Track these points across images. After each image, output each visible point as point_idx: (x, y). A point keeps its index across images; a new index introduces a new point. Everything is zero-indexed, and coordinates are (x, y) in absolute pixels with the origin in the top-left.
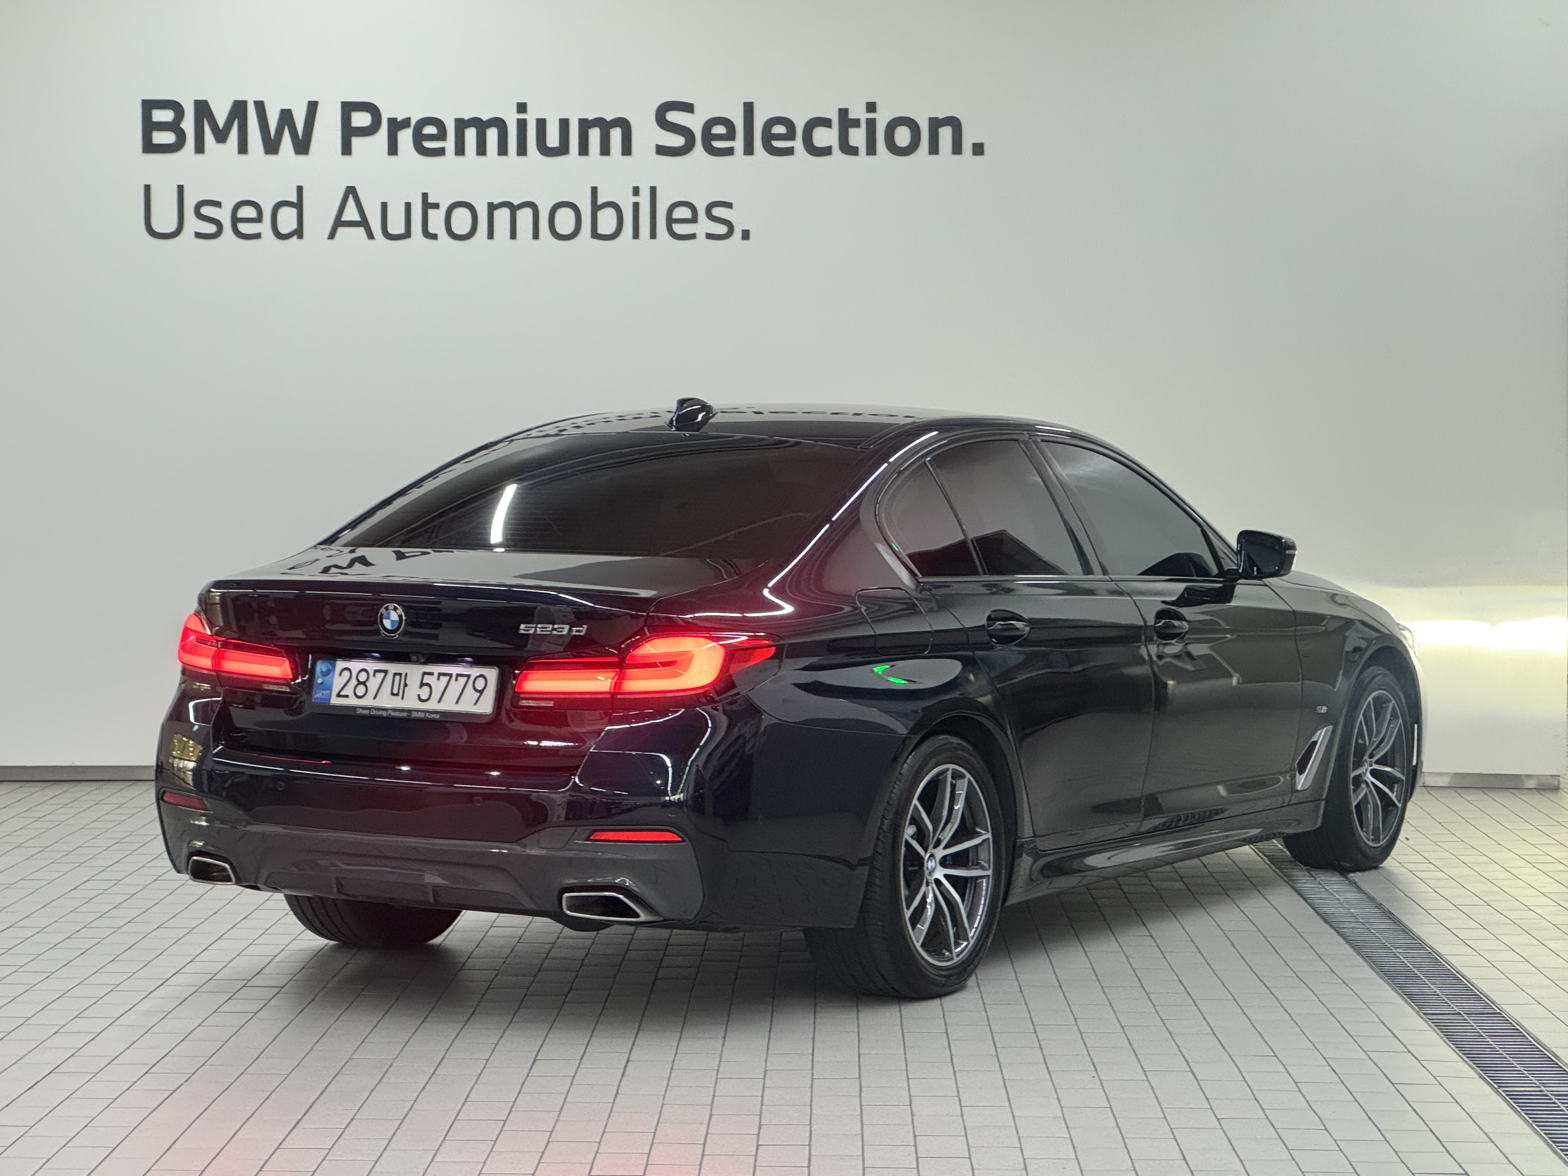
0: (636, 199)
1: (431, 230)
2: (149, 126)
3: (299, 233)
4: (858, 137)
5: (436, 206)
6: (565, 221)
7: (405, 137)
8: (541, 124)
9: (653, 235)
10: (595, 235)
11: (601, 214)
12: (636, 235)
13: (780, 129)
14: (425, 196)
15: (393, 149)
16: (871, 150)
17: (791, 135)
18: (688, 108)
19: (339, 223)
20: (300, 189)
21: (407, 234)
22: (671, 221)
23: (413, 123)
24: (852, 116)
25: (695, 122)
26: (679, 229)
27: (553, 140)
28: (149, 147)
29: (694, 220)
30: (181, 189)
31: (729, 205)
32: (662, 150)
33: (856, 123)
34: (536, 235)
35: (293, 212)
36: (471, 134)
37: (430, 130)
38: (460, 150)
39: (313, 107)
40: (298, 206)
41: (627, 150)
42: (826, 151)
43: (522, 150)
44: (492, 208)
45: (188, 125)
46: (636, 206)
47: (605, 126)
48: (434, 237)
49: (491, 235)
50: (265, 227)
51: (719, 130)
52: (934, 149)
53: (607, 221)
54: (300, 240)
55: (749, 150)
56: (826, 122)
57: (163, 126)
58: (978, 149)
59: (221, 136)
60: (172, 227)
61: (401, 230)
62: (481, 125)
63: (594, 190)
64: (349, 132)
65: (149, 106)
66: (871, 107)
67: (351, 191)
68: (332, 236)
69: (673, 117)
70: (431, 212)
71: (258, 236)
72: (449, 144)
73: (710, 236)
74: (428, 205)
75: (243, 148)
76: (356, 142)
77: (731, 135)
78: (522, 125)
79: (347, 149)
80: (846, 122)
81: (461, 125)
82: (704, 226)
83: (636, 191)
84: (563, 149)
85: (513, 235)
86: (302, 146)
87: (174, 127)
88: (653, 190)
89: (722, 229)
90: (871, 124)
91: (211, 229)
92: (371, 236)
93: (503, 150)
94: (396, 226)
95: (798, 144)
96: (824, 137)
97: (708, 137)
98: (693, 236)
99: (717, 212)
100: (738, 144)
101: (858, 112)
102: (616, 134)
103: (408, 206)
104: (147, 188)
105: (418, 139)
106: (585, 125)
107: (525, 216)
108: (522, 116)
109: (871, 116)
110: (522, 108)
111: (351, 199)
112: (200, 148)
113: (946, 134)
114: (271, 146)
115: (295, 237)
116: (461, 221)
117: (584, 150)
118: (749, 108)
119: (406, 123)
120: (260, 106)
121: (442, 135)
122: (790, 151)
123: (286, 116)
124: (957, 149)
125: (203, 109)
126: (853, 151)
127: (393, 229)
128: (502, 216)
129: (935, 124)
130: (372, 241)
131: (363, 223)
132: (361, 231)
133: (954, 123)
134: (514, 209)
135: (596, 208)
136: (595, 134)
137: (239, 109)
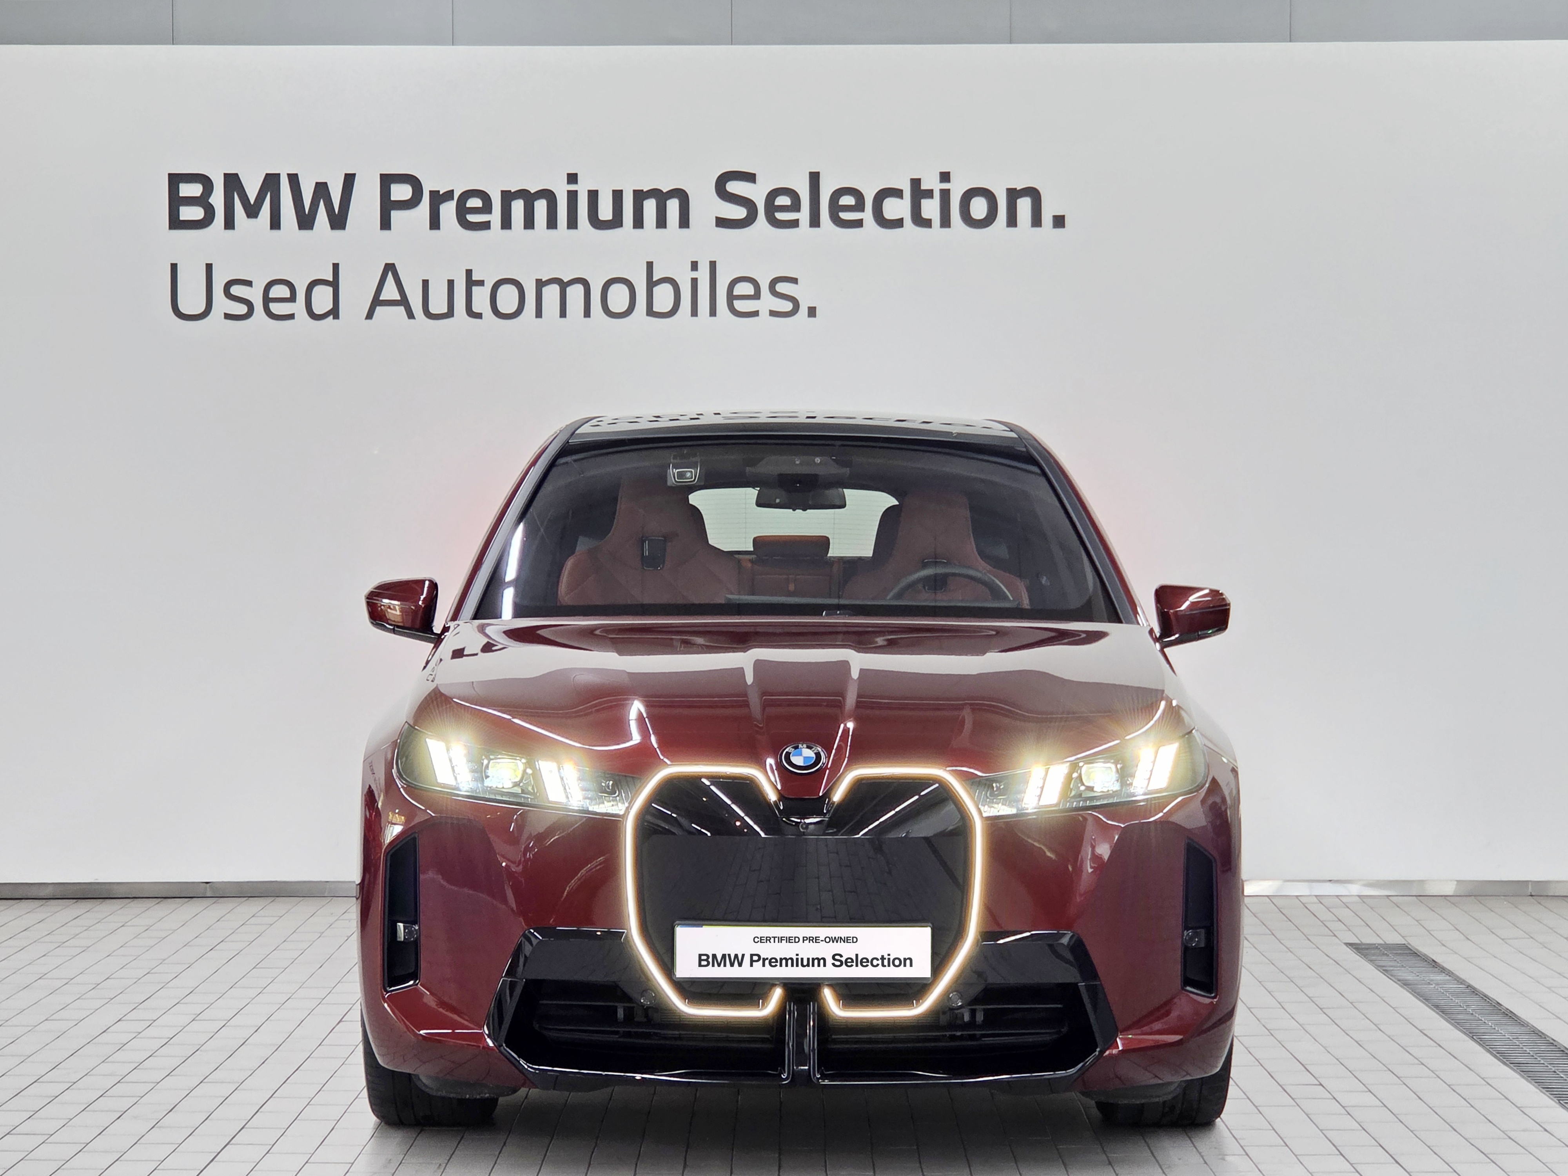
0: (694, 275)
1: (476, 309)
2: (176, 201)
3: (335, 312)
4: (931, 208)
5: (481, 283)
6: (619, 298)
7: (448, 210)
8: (593, 195)
9: (713, 312)
10: (650, 312)
11: (656, 290)
12: (694, 313)
13: (847, 200)
14: (469, 273)
15: (435, 223)
16: (946, 222)
17: (860, 206)
18: (750, 177)
19: (377, 302)
20: (336, 267)
21: (450, 314)
22: (731, 297)
23: (456, 197)
24: (924, 186)
25: (757, 193)
26: (739, 305)
27: (606, 212)
28: (176, 223)
29: (757, 296)
30: (209, 267)
31: (794, 281)
32: (722, 222)
33: (929, 194)
34: (587, 313)
35: (330, 290)
36: (518, 207)
37: (475, 202)
38: (506, 223)
39: (349, 179)
40: (335, 284)
41: (684, 222)
42: (898, 223)
43: (572, 223)
44: (540, 284)
45: (217, 199)
46: (694, 281)
47: (662, 197)
48: (479, 316)
49: (539, 314)
50: (298, 307)
51: (783, 200)
52: (1012, 221)
53: (663, 297)
54: (336, 321)
55: (815, 222)
56: (897, 193)
57: (191, 201)
58: (1059, 221)
59: (252, 211)
60: (201, 308)
61: (445, 310)
62: (529, 198)
63: (650, 265)
64: (388, 206)
65: (175, 180)
66: (945, 177)
67: (390, 268)
68: (370, 315)
69: (734, 187)
70: (474, 288)
71: (291, 317)
72: (495, 217)
73: (773, 313)
74: (471, 283)
75: (275, 223)
76: (396, 216)
77: (796, 206)
78: (572, 196)
79: (386, 224)
80: (919, 192)
81: (508, 197)
82: (767, 302)
83: (694, 266)
84: (616, 222)
85: (563, 314)
86: (338, 221)
87: (202, 201)
88: (713, 265)
89: (788, 306)
90: (945, 195)
91: (242, 309)
92: (411, 315)
93: (552, 223)
94: (438, 305)
95: (867, 215)
96: (894, 208)
97: (771, 208)
98: (755, 314)
99: (781, 287)
100: (804, 215)
101: (931, 182)
102: (673, 206)
103: (451, 283)
104: (174, 267)
105: (462, 212)
106: (640, 196)
107: (576, 293)
108: (572, 187)
109: (945, 186)
110: (572, 178)
111: (390, 277)
112: (229, 224)
113: (1024, 205)
114: (306, 221)
115: (331, 317)
116: (508, 299)
117: (638, 223)
118: (815, 178)
119: (449, 195)
120: (294, 179)
121: (487, 208)
122: (859, 223)
123: (321, 189)
124: (1037, 221)
125: (232, 182)
126: (927, 223)
127: (433, 310)
128: (551, 293)
129: (1013, 195)
130: (412, 321)
131: (404, 301)
132: (402, 308)
133: (1033, 194)
134: (564, 286)
135: (651, 284)
136: (650, 207)
137: (271, 182)
